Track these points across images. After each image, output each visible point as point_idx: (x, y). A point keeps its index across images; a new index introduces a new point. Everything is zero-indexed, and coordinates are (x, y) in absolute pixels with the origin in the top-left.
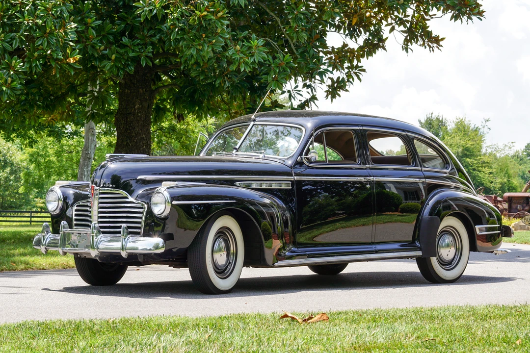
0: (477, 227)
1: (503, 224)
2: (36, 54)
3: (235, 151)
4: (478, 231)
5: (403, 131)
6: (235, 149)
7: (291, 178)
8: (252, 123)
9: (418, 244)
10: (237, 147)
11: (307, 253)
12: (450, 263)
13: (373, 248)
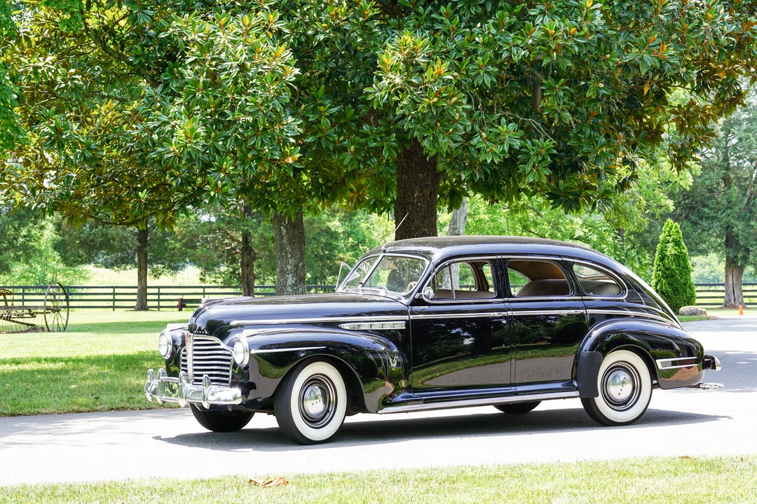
0: (659, 362)
1: (704, 354)
2: (250, 156)
3: (361, 285)
4: (660, 367)
5: (560, 256)
6: (362, 283)
7: (406, 317)
8: (382, 255)
9: (576, 384)
10: (363, 282)
11: (424, 398)
12: (625, 403)
13: (513, 389)
